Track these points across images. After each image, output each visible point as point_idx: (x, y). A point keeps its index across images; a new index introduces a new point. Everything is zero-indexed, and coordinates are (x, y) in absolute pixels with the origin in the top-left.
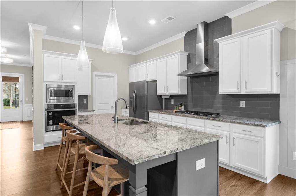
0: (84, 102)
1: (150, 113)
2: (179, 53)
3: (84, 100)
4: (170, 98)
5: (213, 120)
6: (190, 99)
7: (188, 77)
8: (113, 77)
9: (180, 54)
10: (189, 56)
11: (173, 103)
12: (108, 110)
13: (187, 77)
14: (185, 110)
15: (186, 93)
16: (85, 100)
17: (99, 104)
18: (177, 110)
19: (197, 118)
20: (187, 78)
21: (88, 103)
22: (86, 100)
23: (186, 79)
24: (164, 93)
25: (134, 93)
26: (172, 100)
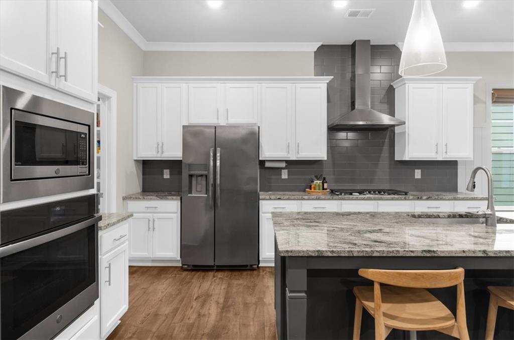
5: (428, 198)
6: (328, 168)
19: (398, 199)
24: (286, 156)
25: (212, 154)
26: (283, 171)
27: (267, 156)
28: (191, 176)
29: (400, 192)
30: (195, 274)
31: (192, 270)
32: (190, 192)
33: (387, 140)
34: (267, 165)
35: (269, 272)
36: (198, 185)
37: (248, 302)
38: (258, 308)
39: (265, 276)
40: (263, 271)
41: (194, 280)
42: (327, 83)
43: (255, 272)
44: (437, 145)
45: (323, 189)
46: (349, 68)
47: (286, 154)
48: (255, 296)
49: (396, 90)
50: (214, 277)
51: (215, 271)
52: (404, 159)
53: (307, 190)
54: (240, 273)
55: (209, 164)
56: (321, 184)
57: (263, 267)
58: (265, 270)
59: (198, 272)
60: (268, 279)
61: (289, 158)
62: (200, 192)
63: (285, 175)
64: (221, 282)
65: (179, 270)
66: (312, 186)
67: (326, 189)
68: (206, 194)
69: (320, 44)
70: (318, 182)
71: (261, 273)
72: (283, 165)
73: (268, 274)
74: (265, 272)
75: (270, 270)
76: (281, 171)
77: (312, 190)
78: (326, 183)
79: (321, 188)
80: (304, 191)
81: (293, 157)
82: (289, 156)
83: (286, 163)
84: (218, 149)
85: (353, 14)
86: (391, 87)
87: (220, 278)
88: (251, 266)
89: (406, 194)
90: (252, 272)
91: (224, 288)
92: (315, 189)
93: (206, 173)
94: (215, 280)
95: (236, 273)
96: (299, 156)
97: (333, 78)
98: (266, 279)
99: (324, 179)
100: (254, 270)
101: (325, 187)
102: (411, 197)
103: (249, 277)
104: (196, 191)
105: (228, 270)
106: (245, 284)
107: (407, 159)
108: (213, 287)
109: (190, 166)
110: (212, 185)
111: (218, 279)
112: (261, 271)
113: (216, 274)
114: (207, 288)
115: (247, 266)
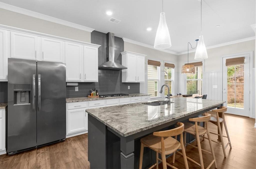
24: (79, 80)
25: (34, 78)
26: (76, 87)
27: (68, 80)
28: (16, 92)
29: (126, 94)
30: (20, 157)
31: (17, 154)
32: (15, 102)
33: (119, 75)
34: (68, 84)
35: (73, 140)
36: (22, 98)
37: (68, 162)
38: (75, 163)
39: (71, 143)
40: (69, 140)
41: (21, 161)
42: (98, 48)
43: (65, 142)
44: (136, 77)
45: (97, 95)
46: (105, 44)
47: (79, 79)
48: (71, 157)
49: (122, 55)
50: (37, 153)
51: (36, 149)
52: (126, 82)
53: (88, 96)
54: (55, 146)
55: (32, 85)
56: (96, 93)
57: (68, 138)
58: (70, 140)
59: (23, 153)
60: (73, 144)
61: (81, 81)
62: (24, 102)
63: (77, 89)
64: (44, 156)
65: (5, 157)
66: (92, 94)
67: (98, 95)
68: (30, 103)
69: (94, 30)
70: (94, 92)
71: (69, 142)
72: (77, 84)
73: (72, 141)
74: (70, 141)
75: (73, 139)
76: (75, 87)
77: (92, 96)
78: (98, 92)
79: (96, 95)
80: (87, 96)
81: (82, 81)
82: (81, 80)
83: (78, 83)
84: (39, 76)
85: (113, 20)
86: (121, 54)
87: (42, 153)
88: (62, 140)
89: (128, 95)
90: (63, 143)
91: (48, 159)
92: (93, 95)
93: (30, 90)
94: (39, 155)
95: (53, 146)
96: (85, 80)
97: (101, 46)
98: (73, 145)
99: (97, 90)
100: (64, 141)
101: (97, 94)
102: (130, 96)
103: (62, 146)
104: (21, 102)
105: (45, 146)
106: (61, 151)
107: (127, 82)
108: (39, 160)
109: (15, 86)
110: (35, 97)
111: (41, 154)
112: (68, 141)
113: (38, 151)
114: (34, 162)
115: (59, 140)
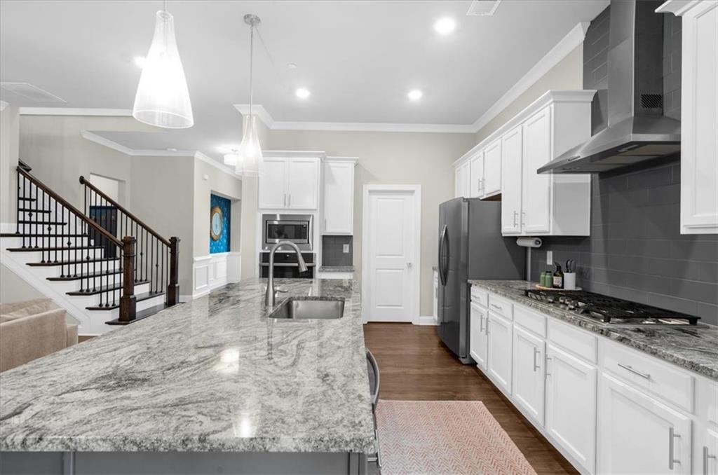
0: (344, 252)
1: (473, 289)
2: (552, 100)
3: (344, 245)
4: (539, 246)
5: (621, 340)
6: (597, 251)
7: (594, 175)
8: (412, 192)
9: (554, 101)
10: (596, 104)
11: (550, 262)
12: (401, 271)
13: (589, 175)
14: (580, 289)
15: (585, 231)
16: (346, 247)
17: (378, 257)
18: (545, 286)
20: (589, 181)
21: (352, 255)
22: (348, 246)
23: (587, 183)
26: (548, 253)
56: (550, 277)
63: (550, 259)
79: (550, 284)
84: (445, 226)
